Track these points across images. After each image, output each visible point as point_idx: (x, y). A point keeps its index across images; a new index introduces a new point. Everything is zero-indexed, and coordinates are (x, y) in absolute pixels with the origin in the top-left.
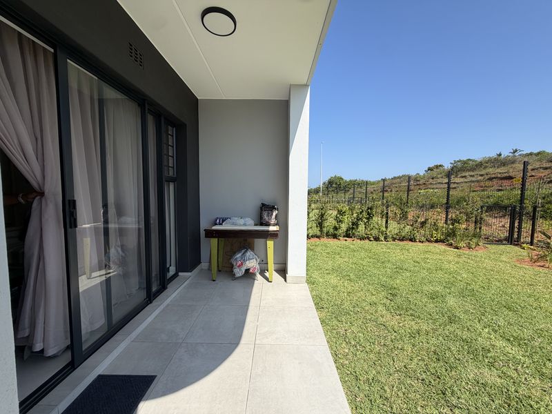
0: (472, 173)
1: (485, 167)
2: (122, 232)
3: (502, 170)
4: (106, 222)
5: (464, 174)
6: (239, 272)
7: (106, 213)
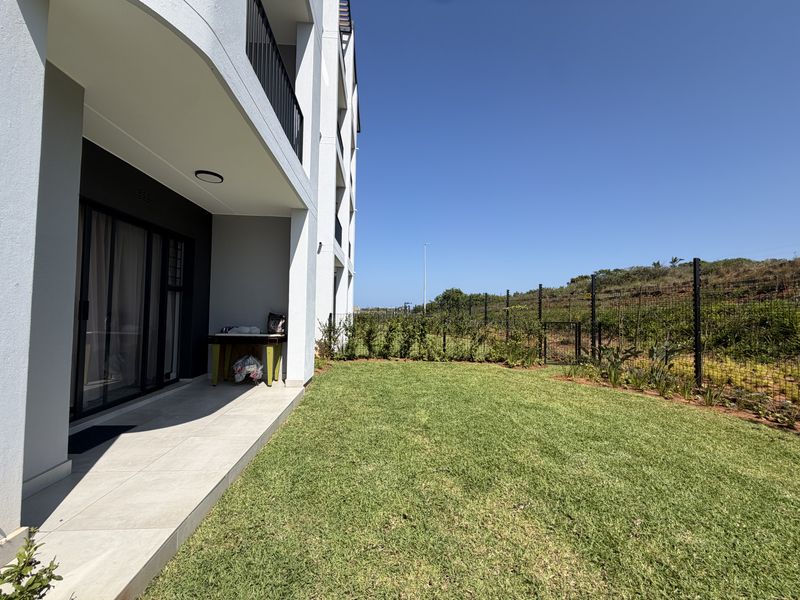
0: (618, 287)
1: (634, 280)
2: (122, 338)
3: (652, 284)
4: (109, 329)
5: (608, 289)
6: (239, 378)
7: (109, 322)
